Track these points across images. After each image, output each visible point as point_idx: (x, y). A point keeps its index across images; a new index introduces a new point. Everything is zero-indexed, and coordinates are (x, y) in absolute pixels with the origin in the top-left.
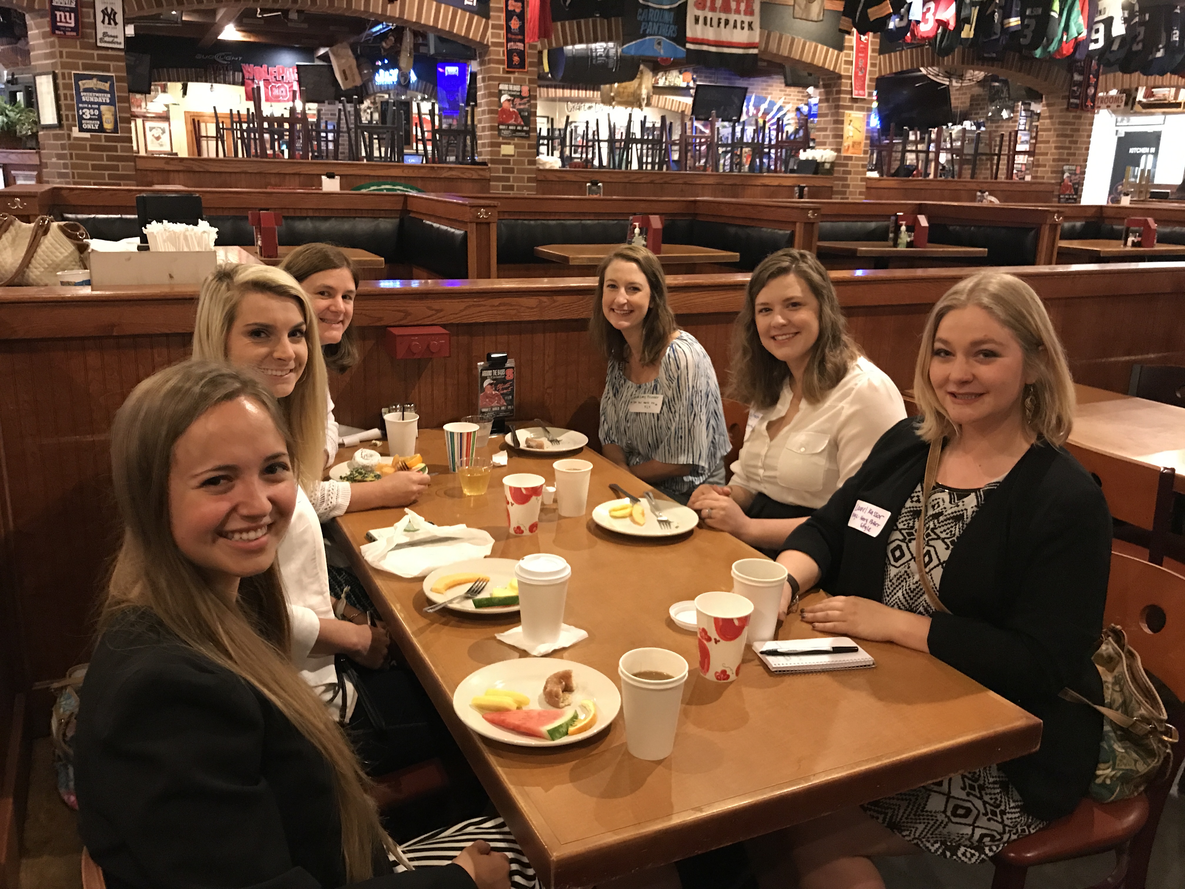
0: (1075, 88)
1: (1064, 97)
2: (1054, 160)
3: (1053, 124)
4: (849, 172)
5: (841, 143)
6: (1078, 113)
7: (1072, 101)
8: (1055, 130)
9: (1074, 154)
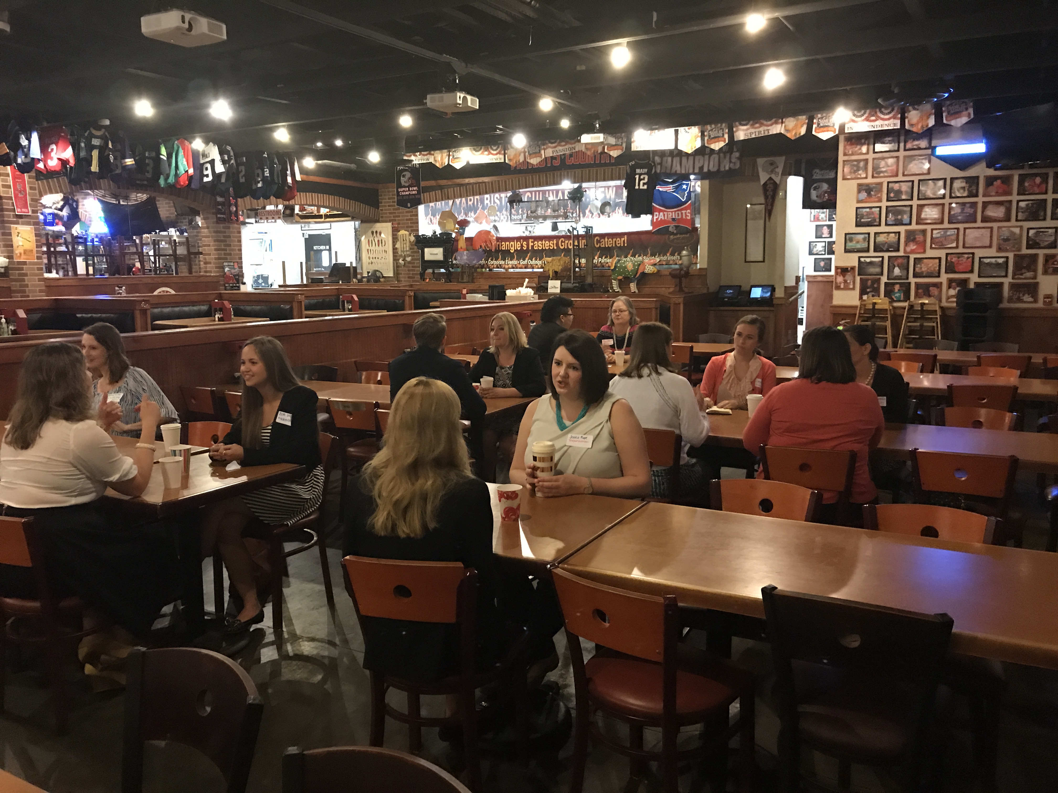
0: (220, 207)
1: (213, 213)
2: (216, 259)
3: (210, 232)
4: (26, 275)
5: (12, 251)
6: (227, 225)
7: (219, 216)
8: (212, 237)
9: (230, 254)
